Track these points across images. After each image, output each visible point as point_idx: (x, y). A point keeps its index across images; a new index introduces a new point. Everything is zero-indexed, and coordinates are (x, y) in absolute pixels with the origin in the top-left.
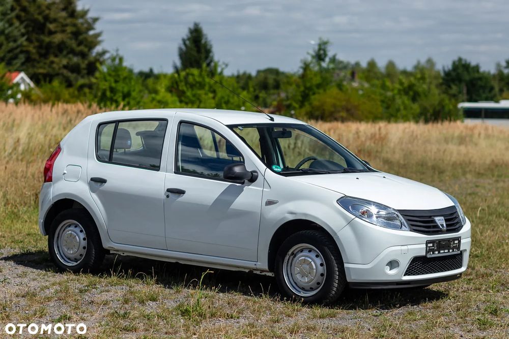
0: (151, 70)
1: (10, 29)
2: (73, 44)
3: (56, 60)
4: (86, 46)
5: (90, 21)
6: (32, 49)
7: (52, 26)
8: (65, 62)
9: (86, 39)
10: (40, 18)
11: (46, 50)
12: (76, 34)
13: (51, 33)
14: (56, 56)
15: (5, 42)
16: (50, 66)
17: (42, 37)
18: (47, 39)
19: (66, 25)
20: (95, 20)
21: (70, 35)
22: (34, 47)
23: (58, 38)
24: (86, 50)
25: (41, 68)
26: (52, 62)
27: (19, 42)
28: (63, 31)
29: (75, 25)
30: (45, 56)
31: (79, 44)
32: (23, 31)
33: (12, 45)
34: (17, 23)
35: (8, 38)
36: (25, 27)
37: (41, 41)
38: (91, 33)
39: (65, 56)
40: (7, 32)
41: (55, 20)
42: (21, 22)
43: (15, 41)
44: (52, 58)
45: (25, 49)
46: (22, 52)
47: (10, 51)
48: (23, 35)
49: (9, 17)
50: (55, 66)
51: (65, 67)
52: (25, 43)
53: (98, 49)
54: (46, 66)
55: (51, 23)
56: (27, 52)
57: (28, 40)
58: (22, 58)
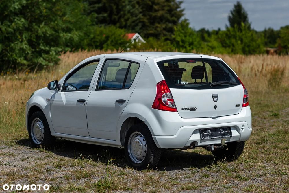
0: (219, 29)
1: (134, 10)
2: (168, 16)
3: (159, 25)
4: (176, 17)
5: (178, 3)
6: (146, 20)
7: (156, 7)
8: (164, 26)
9: (175, 13)
10: (150, 3)
11: (153, 20)
12: (170, 11)
13: (156, 11)
14: (159, 23)
15: (130, 17)
16: (156, 29)
17: (151, 13)
18: (153, 14)
19: (165, 6)
20: (181, 3)
21: (167, 12)
22: (147, 19)
23: (160, 13)
24: (175, 19)
25: (151, 30)
26: (157, 27)
27: (138, 17)
28: (163, 10)
29: (169, 6)
30: (153, 23)
31: (172, 16)
32: (141, 10)
33: (134, 18)
34: (137, 6)
35: (132, 14)
36: (142, 8)
37: (150, 16)
38: (179, 10)
39: (164, 23)
40: (131, 11)
41: (158, 4)
42: (139, 5)
43: (136, 16)
44: (157, 25)
45: (141, 20)
46: (140, 22)
47: (133, 22)
48: (141, 13)
49: (133, 3)
50: (159, 29)
51: (164, 29)
52: (142, 17)
53: (183, 18)
54: (154, 29)
55: (156, 5)
56: (143, 22)
57: (144, 15)
58: (140, 25)
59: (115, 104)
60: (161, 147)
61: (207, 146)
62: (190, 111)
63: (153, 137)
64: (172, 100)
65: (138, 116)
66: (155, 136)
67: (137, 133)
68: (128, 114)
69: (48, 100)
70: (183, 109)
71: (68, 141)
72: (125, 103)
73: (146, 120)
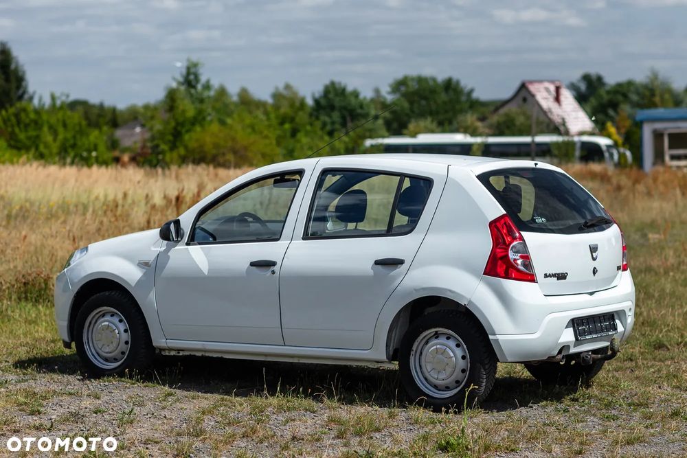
59: (372, 268)
60: (508, 358)
61: (582, 355)
62: (558, 279)
63: (491, 337)
64: (526, 257)
65: (449, 292)
66: (495, 334)
67: (436, 332)
68: (416, 290)
69: (144, 265)
70: (546, 276)
71: (203, 357)
72: (403, 268)
73: (470, 302)
